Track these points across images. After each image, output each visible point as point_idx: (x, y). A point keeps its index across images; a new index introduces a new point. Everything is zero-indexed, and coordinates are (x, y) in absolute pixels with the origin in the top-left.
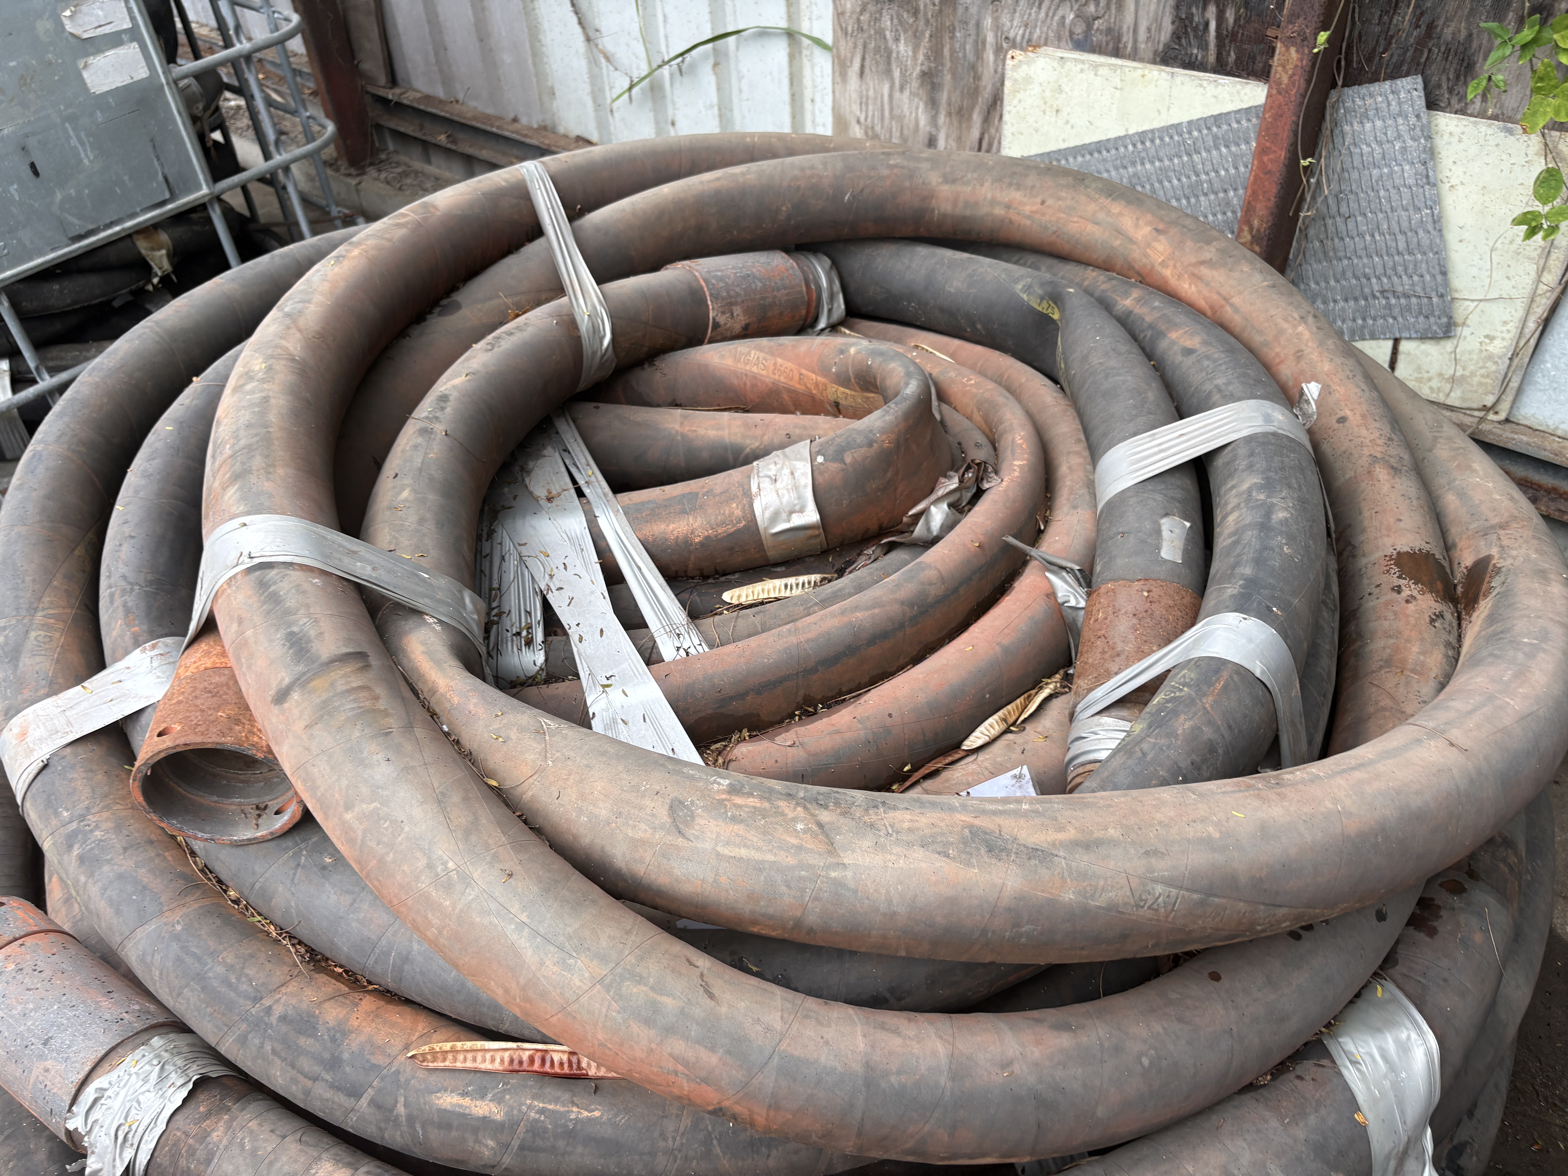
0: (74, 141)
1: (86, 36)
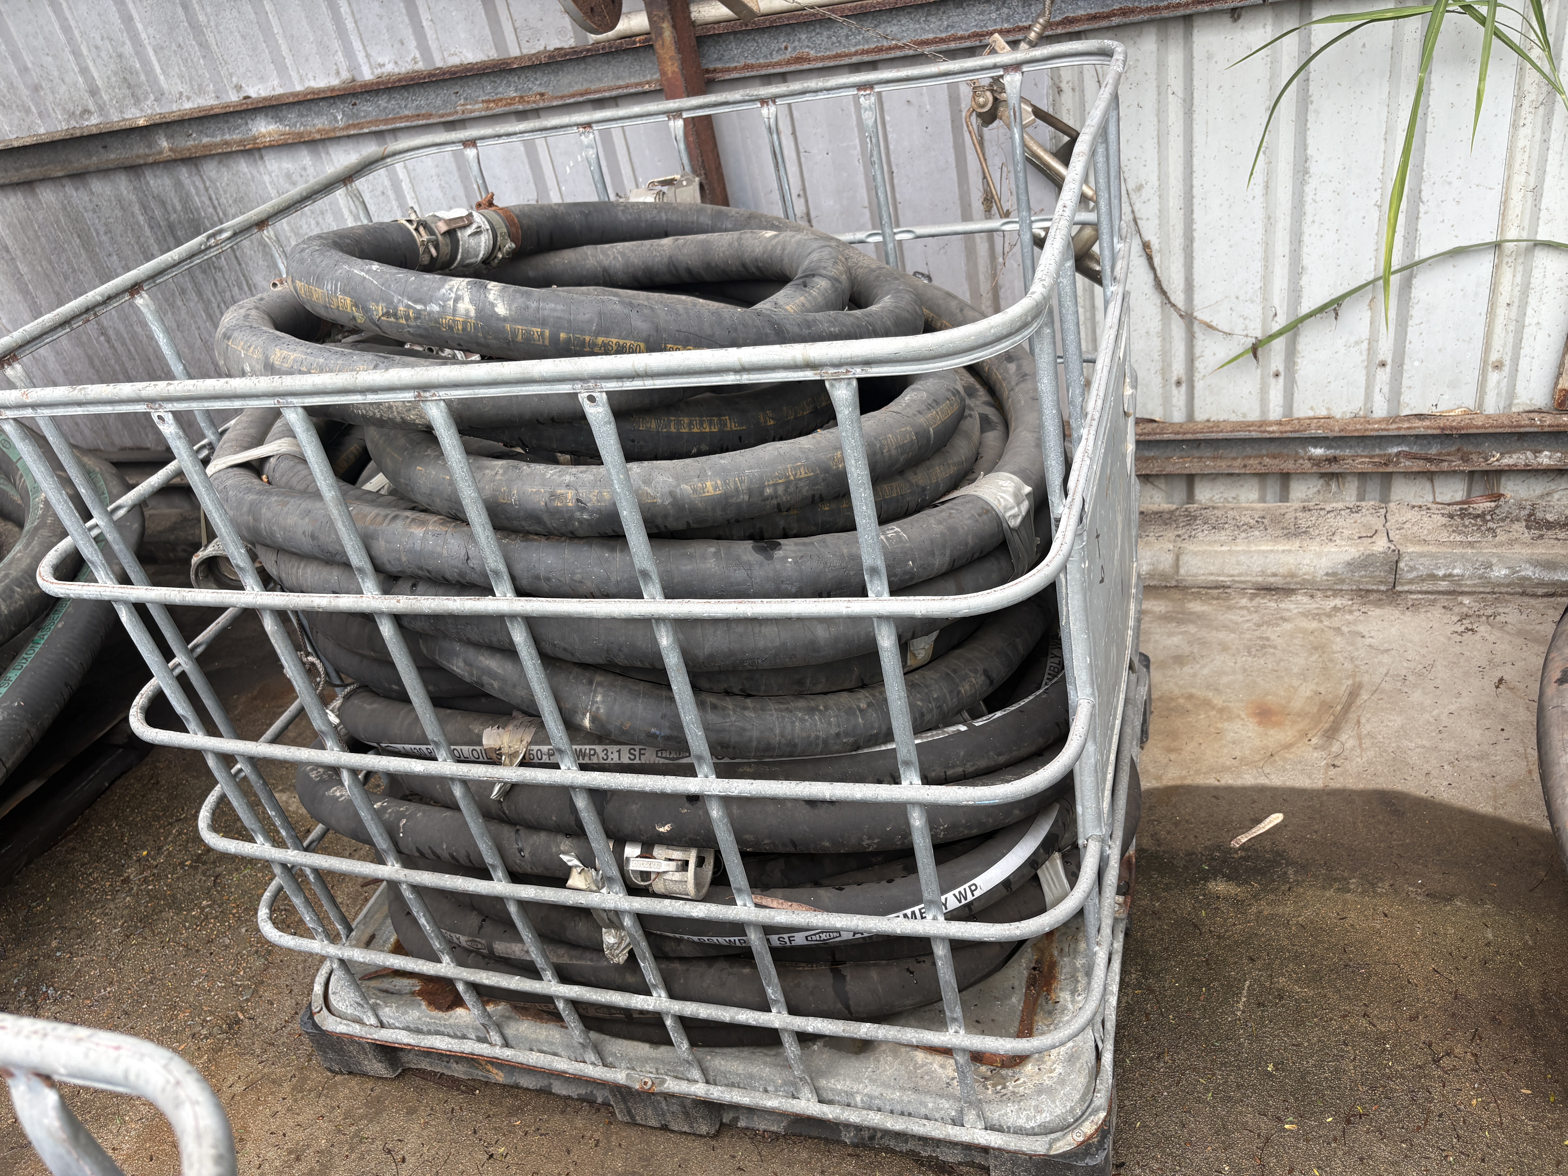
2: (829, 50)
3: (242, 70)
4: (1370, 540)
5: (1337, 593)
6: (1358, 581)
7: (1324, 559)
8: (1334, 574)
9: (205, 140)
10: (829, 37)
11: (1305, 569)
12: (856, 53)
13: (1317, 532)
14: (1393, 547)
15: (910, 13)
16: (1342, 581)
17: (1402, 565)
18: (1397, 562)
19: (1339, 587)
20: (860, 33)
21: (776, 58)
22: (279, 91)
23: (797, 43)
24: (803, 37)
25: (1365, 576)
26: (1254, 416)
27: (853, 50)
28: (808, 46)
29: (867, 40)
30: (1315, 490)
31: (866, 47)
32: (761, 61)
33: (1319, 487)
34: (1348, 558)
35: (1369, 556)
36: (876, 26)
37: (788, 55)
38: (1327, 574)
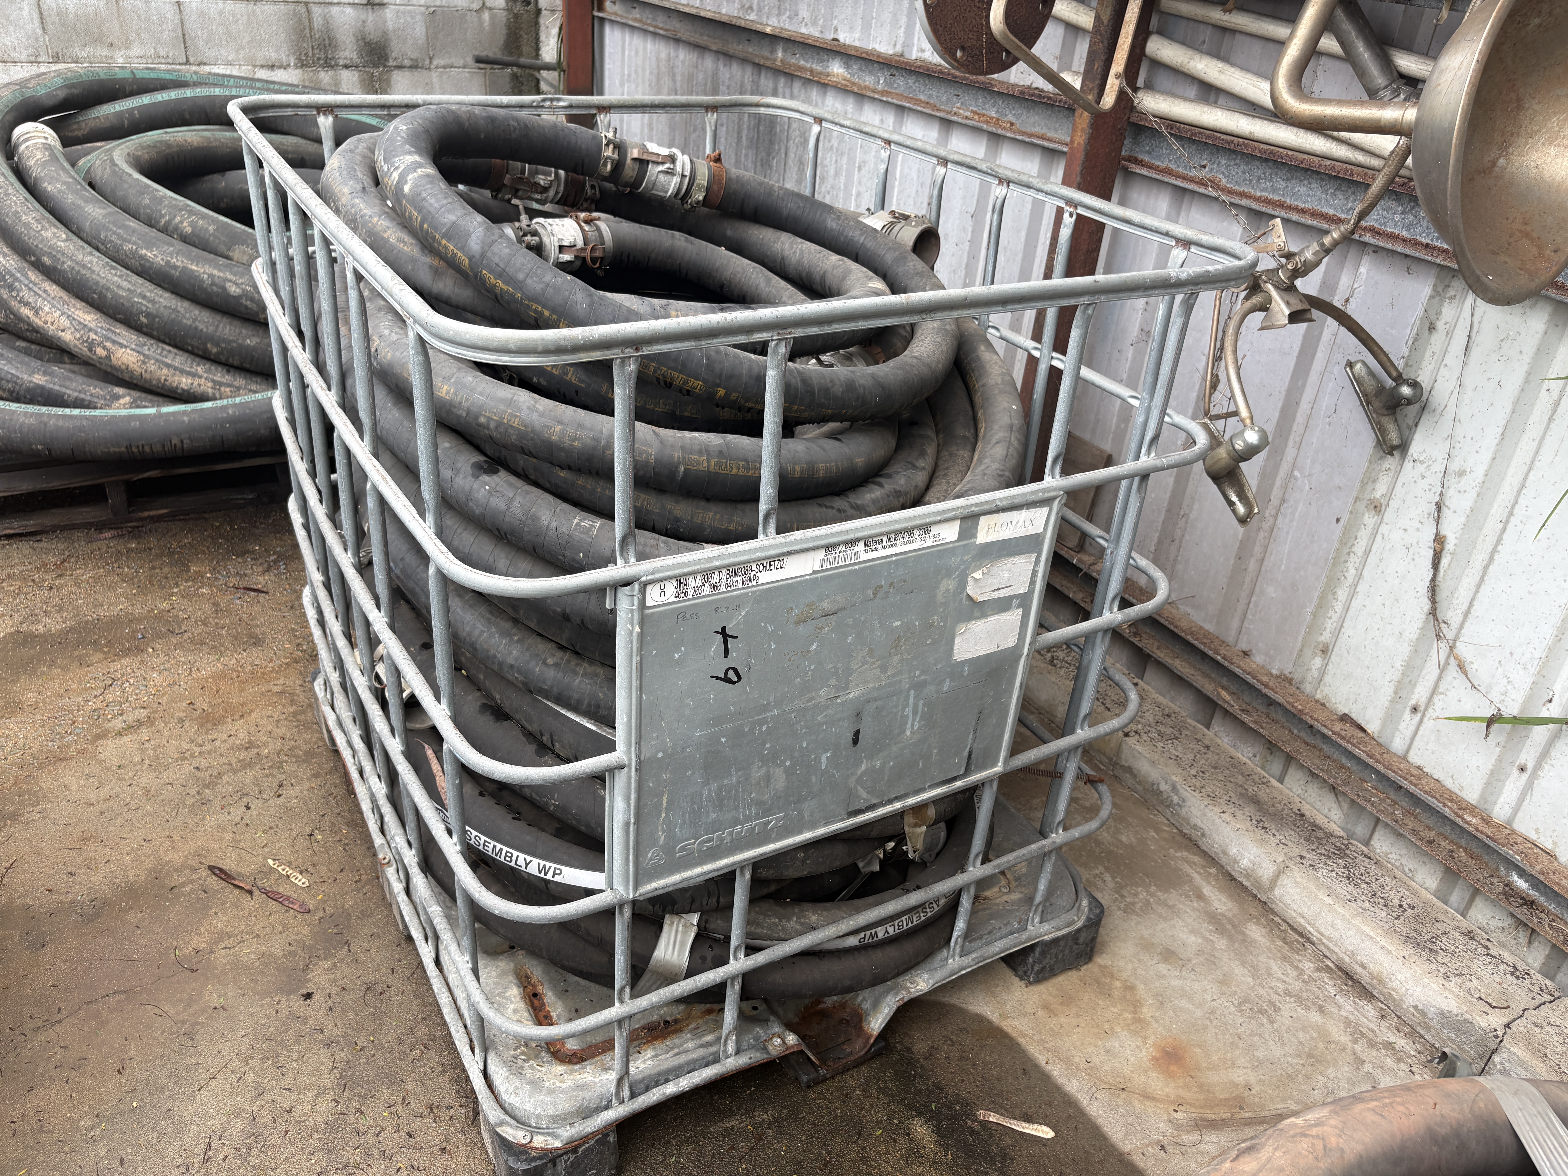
0: (908, 711)
1: (980, 599)
2: (1239, 185)
3: (843, 16)
4: (1487, 1008)
5: (1413, 1034)
6: (1444, 1041)
7: (1419, 989)
8: (1423, 1013)
9: (802, 63)
10: (1244, 172)
11: (1395, 984)
12: (1258, 200)
13: (1446, 960)
14: (1500, 1033)
15: (1322, 180)
16: (1428, 1028)
17: (1496, 1058)
18: (1494, 1052)
19: (1421, 1032)
20: (1271, 180)
21: (1193, 173)
22: (857, 44)
23: (1215, 166)
24: (1224, 162)
25: (1453, 1041)
26: (1472, 795)
27: (1258, 194)
28: (1223, 173)
29: (1274, 190)
30: (1500, 924)
31: (1271, 196)
32: (1180, 170)
33: (1506, 924)
34: (1445, 1007)
35: (1466, 1021)
36: (1288, 180)
37: (1204, 174)
38: (1416, 1007)
